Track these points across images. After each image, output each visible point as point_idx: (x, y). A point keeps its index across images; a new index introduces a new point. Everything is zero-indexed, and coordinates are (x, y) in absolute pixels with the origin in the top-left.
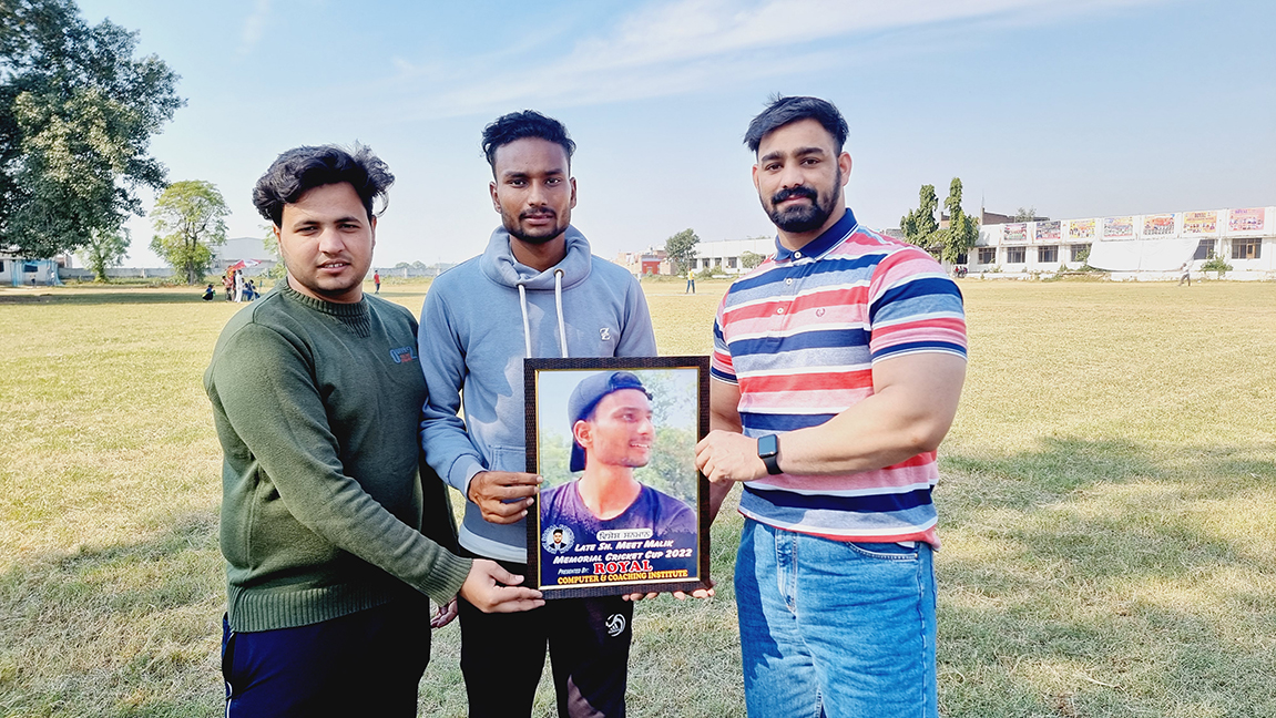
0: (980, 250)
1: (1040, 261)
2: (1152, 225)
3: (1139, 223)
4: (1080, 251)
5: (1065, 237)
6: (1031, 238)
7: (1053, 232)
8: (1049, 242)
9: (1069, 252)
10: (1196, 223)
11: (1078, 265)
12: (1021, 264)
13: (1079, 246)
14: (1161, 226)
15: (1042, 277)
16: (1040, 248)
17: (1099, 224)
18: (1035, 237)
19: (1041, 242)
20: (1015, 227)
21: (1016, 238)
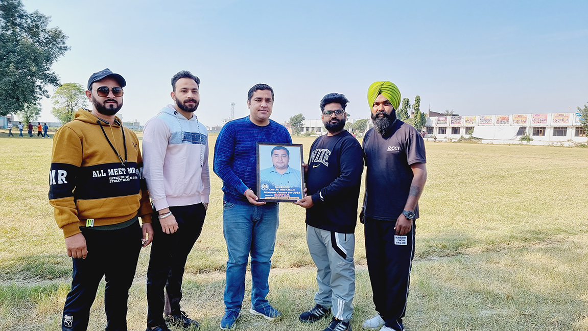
0: (427, 128)
1: (452, 133)
2: (500, 120)
3: (494, 119)
4: (469, 130)
5: (463, 124)
6: (449, 123)
7: (458, 121)
8: (456, 125)
9: (465, 130)
10: (519, 119)
11: (468, 136)
12: (444, 135)
14: (504, 120)
15: (453, 140)
16: (453, 128)
17: (477, 118)
18: (451, 123)
19: (453, 125)
20: (442, 118)
21: (442, 123)
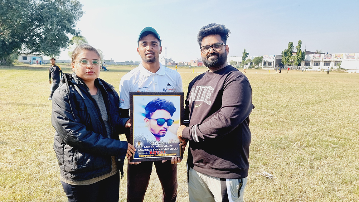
0: (305, 62)
1: (324, 65)
3: (357, 55)
4: (337, 63)
5: (333, 59)
6: (322, 59)
7: (329, 57)
8: (328, 60)
9: (334, 63)
11: (336, 68)
12: (318, 66)
13: (338, 62)
15: (325, 71)
16: (325, 62)
17: (344, 55)
18: (323, 58)
19: (325, 60)
20: (317, 55)
21: (317, 59)
